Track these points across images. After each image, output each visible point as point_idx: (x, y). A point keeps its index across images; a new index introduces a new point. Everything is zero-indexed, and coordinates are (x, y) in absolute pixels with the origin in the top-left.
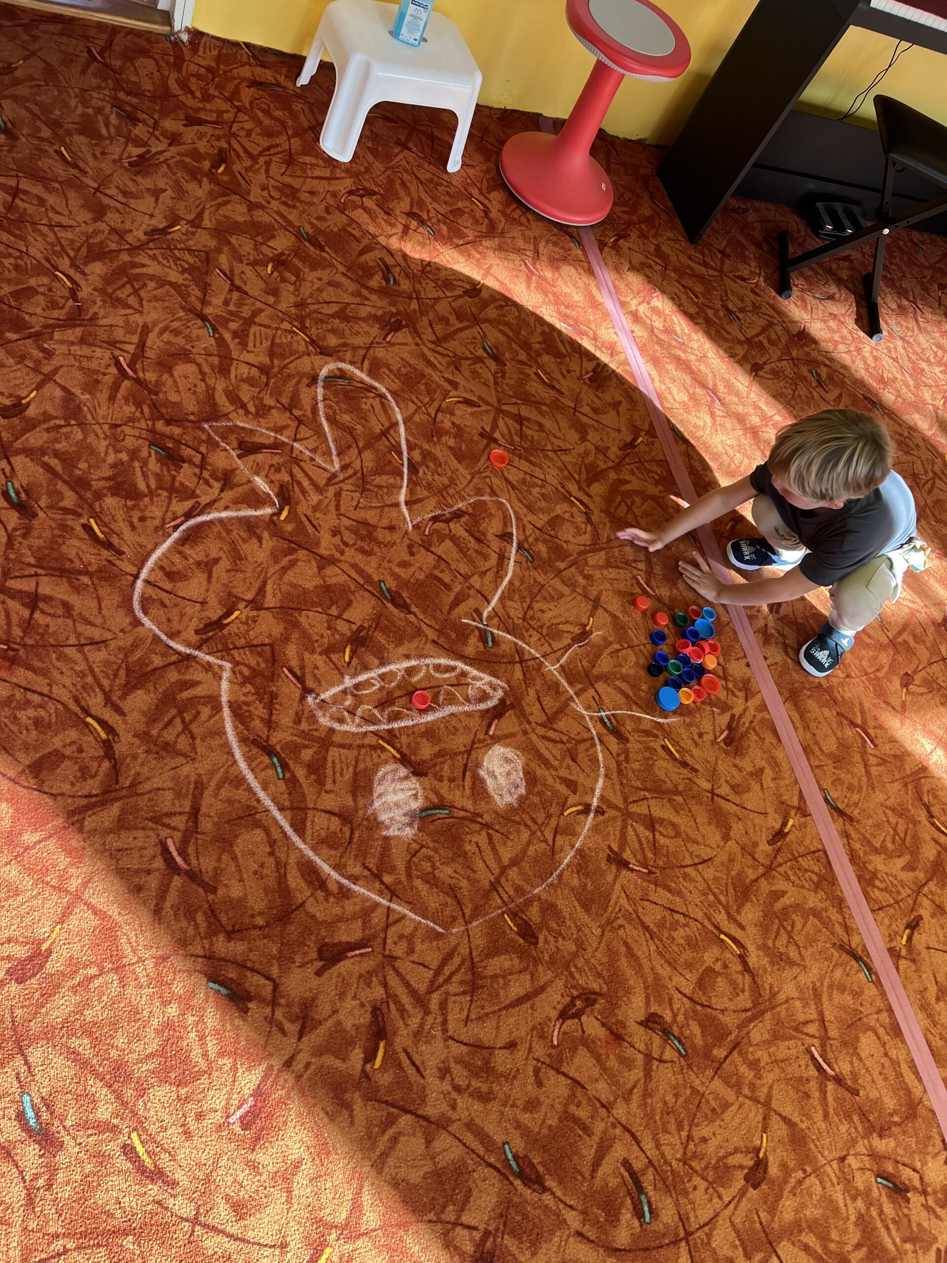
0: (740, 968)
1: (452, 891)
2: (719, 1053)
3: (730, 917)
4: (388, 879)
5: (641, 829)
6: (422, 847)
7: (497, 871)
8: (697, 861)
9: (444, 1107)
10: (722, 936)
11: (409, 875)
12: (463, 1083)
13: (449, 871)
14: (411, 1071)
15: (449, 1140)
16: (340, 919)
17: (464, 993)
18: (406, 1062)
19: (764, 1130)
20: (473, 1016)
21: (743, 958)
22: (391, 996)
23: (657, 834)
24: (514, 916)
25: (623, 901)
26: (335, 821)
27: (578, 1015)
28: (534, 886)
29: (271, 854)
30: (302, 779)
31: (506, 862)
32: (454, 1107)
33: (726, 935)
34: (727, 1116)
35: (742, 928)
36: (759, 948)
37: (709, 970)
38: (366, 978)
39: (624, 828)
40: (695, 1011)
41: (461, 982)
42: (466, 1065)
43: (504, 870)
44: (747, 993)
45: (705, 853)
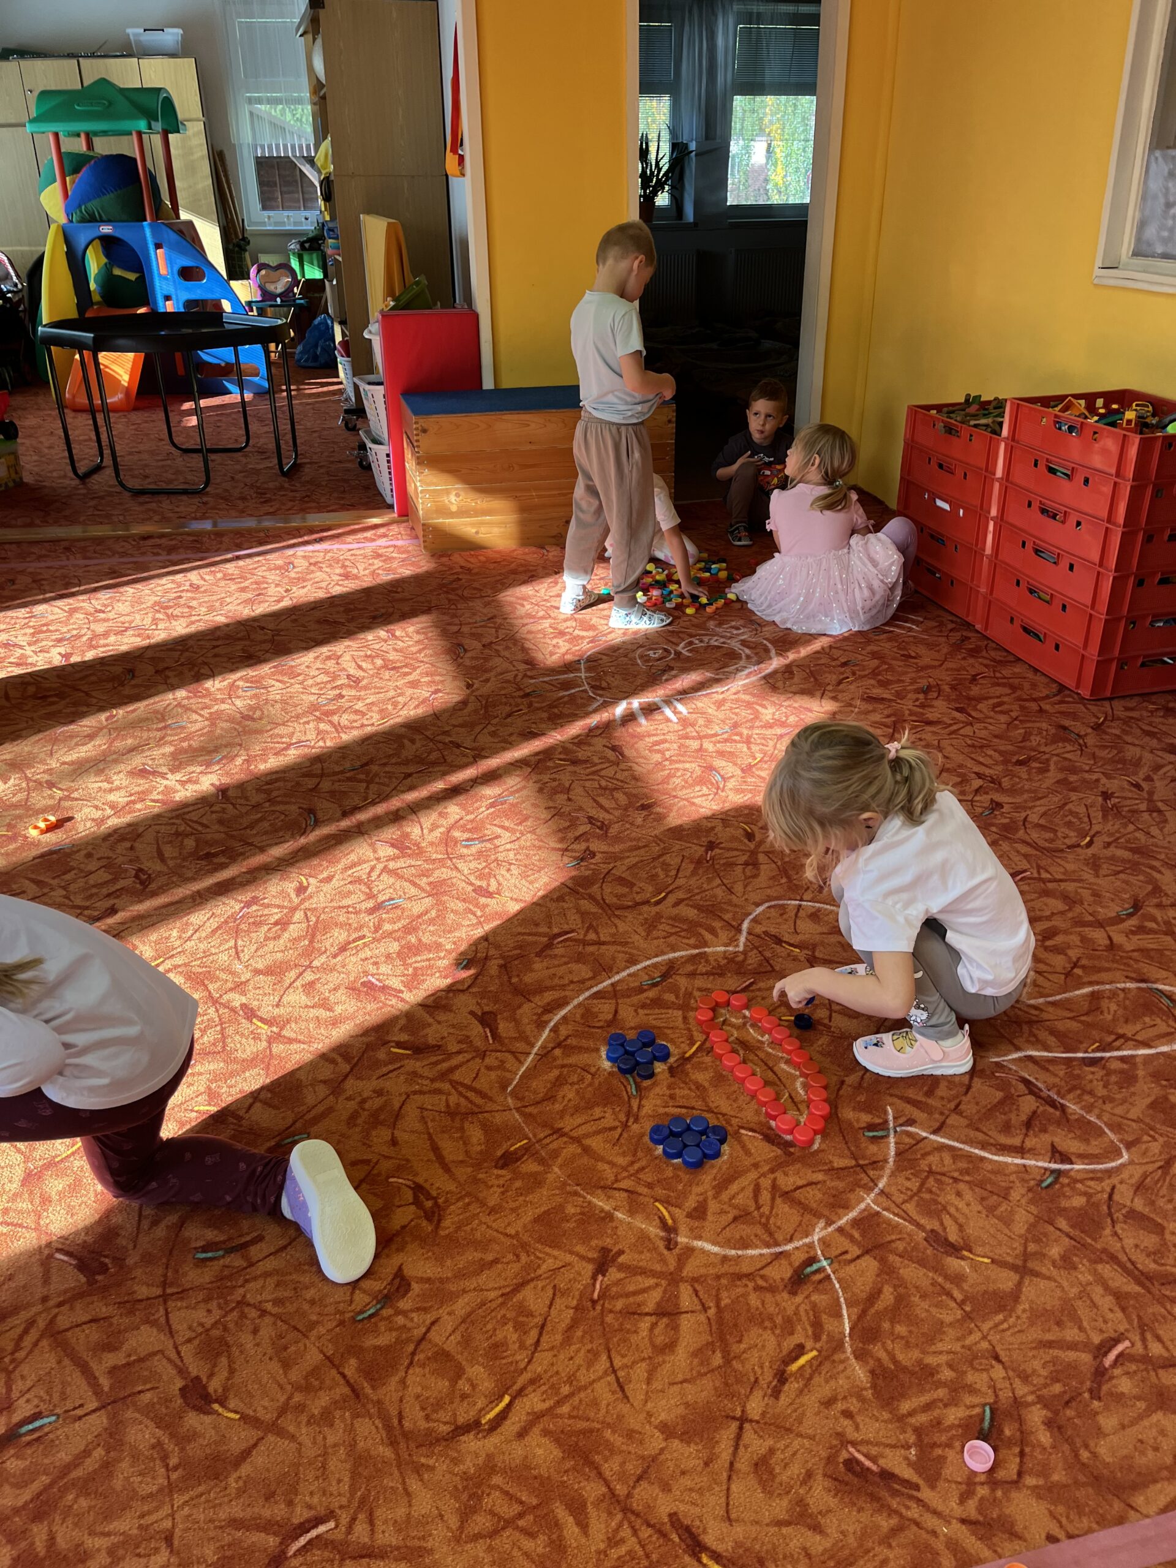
0: (461, 1420)
1: (550, 1098)
2: (351, 1367)
3: (537, 1417)
4: (557, 1052)
5: (656, 1296)
6: (593, 1075)
7: (574, 1134)
8: (621, 1374)
9: (349, 1093)
10: (507, 1399)
11: (563, 1066)
12: (367, 1106)
13: (571, 1095)
14: (385, 1070)
15: (321, 1096)
16: (517, 1022)
17: (448, 1106)
18: (391, 1067)
19: (244, 1418)
20: (425, 1113)
21: (473, 1426)
22: (449, 1056)
23: (653, 1319)
24: (526, 1149)
25: (550, 1263)
26: (610, 1016)
27: (417, 1202)
28: (561, 1167)
29: (572, 982)
30: (645, 995)
31: (587, 1142)
32: (349, 1099)
33: (509, 1406)
34: (275, 1367)
35: (521, 1434)
36: (490, 1457)
37: (459, 1372)
38: (466, 1040)
39: (654, 1274)
40: (408, 1340)
41: (458, 1105)
42: (381, 1109)
43: (577, 1140)
44: (423, 1425)
45: (637, 1389)
